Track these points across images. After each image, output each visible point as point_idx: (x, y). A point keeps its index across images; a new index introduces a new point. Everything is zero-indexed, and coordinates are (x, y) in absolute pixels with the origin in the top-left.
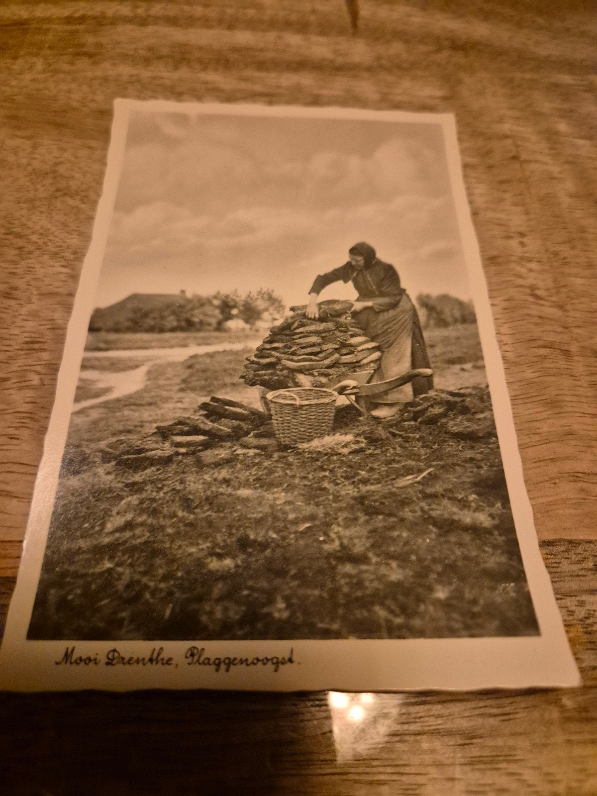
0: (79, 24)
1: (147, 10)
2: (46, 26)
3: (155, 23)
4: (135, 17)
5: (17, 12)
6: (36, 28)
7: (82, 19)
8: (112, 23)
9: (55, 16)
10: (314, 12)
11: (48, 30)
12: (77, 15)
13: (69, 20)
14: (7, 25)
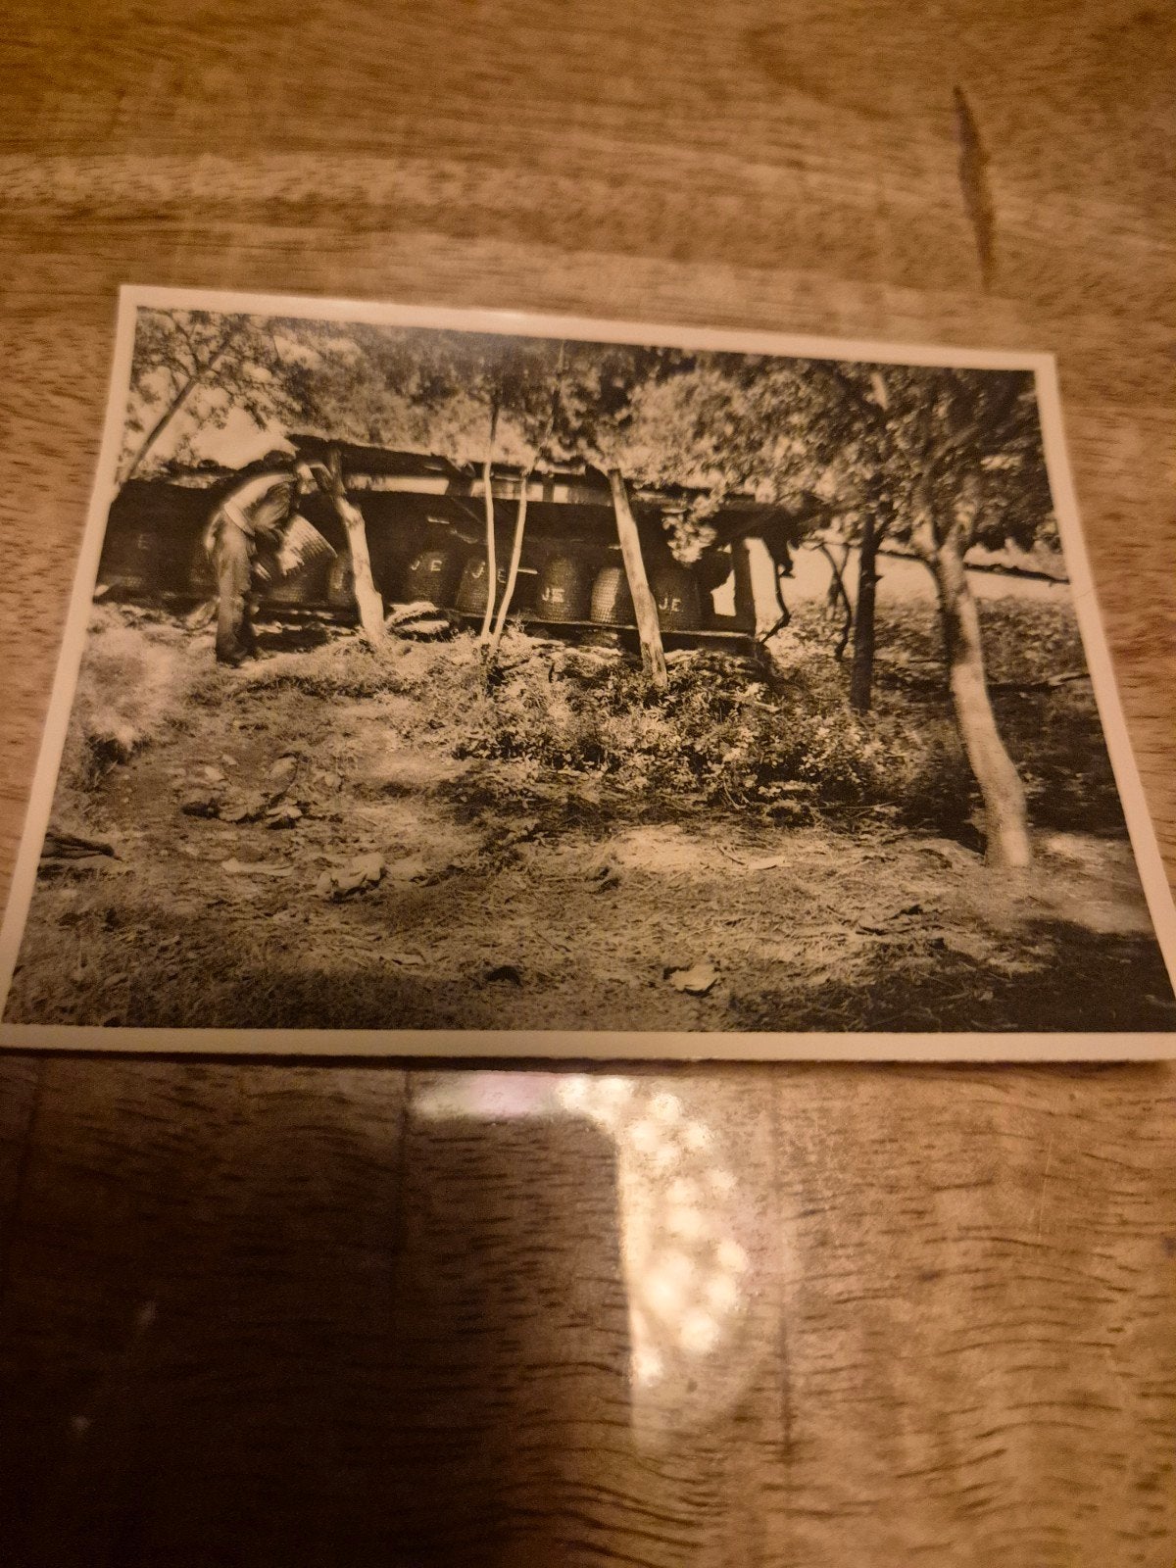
0: (302, 224)
1: (469, 187)
2: (218, 227)
3: (493, 232)
4: (441, 209)
5: (145, 180)
6: (196, 233)
7: (309, 210)
8: (384, 227)
9: (241, 195)
10: (883, 210)
11: (225, 239)
12: (295, 196)
13: (276, 211)
14: (120, 219)
